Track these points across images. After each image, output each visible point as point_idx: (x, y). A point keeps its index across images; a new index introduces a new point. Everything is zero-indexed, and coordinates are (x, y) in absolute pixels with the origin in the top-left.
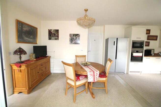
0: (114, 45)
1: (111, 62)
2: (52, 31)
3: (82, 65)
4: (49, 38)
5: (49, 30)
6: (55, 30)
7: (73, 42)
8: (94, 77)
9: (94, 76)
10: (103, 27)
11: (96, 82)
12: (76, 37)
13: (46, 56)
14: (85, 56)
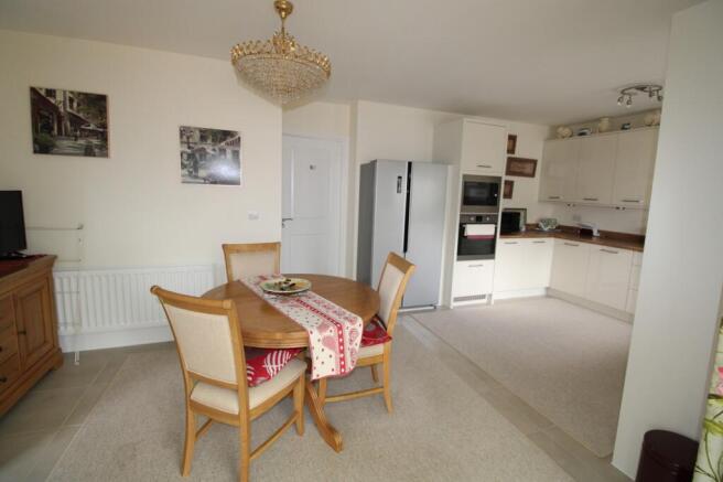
0: (399, 191)
1: (408, 272)
2: (59, 97)
3: (269, 293)
4: (35, 141)
5: (33, 91)
6: (80, 94)
7: (202, 173)
8: (342, 352)
9: (342, 344)
10: (348, 108)
11: (352, 372)
12: (216, 148)
13: (20, 257)
14: (273, 247)
